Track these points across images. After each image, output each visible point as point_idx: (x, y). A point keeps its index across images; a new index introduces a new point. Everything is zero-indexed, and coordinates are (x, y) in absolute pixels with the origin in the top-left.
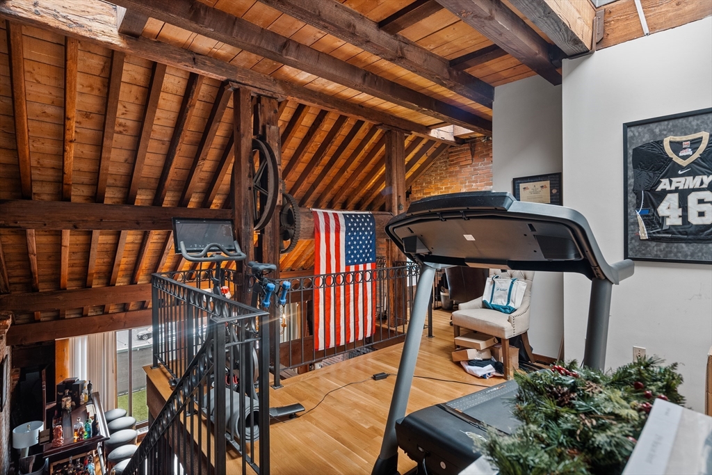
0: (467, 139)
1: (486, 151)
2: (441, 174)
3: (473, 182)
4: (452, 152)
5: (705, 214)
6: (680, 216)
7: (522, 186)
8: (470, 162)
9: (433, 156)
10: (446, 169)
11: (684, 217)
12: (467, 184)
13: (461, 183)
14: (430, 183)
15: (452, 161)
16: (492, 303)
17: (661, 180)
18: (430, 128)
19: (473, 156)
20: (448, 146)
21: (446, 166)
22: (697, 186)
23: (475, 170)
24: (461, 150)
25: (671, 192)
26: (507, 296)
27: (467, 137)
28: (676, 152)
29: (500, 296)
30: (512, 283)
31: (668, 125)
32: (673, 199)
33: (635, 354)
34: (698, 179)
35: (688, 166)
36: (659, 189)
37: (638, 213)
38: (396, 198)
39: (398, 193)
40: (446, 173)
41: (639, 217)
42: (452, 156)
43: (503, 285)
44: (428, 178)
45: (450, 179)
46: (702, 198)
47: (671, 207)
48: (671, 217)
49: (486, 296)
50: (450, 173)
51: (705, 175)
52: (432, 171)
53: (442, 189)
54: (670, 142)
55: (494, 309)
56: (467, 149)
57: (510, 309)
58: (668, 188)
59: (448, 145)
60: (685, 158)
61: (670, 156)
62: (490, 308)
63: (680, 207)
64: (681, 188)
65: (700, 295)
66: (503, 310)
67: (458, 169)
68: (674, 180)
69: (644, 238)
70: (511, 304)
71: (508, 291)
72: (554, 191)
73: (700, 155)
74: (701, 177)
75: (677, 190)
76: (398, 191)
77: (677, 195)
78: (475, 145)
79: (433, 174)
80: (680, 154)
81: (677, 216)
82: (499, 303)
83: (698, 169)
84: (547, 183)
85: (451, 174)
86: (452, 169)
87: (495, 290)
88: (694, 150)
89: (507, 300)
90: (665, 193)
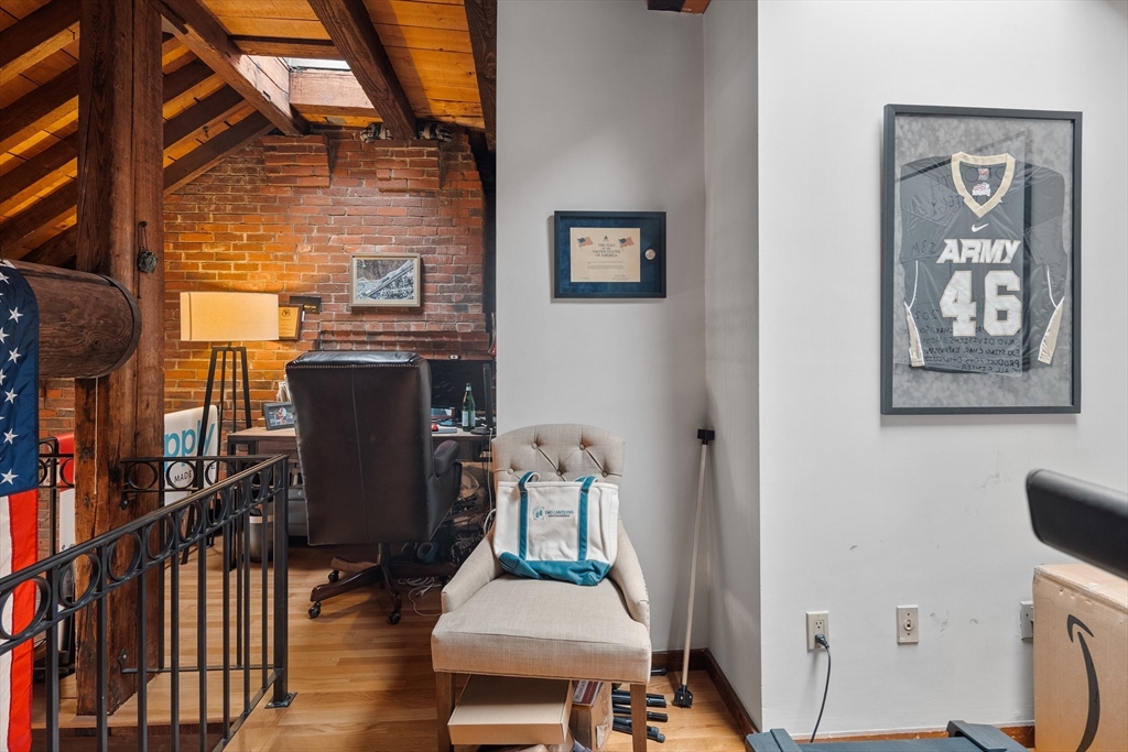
0: (318, 126)
1: (366, 163)
2: (235, 199)
3: (333, 231)
4: (273, 149)
5: (1009, 316)
6: (972, 319)
7: (576, 233)
8: (323, 181)
9: (217, 147)
10: (255, 189)
11: (978, 319)
12: (315, 234)
13: (299, 230)
14: (202, 218)
15: (273, 170)
16: (529, 558)
17: (947, 241)
18: (242, 45)
19: (332, 168)
20: (268, 129)
21: (252, 181)
22: (997, 260)
23: (337, 203)
24: (303, 149)
25: (961, 267)
26: (575, 532)
27: (321, 119)
28: (969, 186)
29: (553, 534)
30: (585, 490)
31: (957, 127)
32: (962, 282)
33: (901, 624)
34: (999, 244)
35: (986, 218)
36: (941, 260)
37: (909, 309)
38: (128, 228)
39: (135, 212)
40: (254, 199)
41: (910, 318)
42: (273, 159)
43: (553, 498)
44: (193, 206)
45: (265, 216)
46: (1003, 283)
47: (959, 298)
48: (958, 319)
49: (504, 540)
50: (266, 200)
51: (1008, 238)
52: (209, 188)
53: (241, 238)
54: (961, 163)
55: (545, 576)
56: (318, 150)
57: (597, 571)
58: (956, 260)
59: (268, 122)
60: (981, 200)
61: (960, 193)
62: (527, 576)
63: (973, 300)
64: (975, 260)
65: (997, 476)
66: (576, 577)
67: (289, 193)
68: (966, 243)
69: (918, 364)
70: (594, 554)
71: (576, 516)
72: (650, 254)
73: (1002, 198)
74: (1002, 241)
75: (968, 265)
76: (135, 204)
77: (968, 274)
78: (337, 146)
79: (212, 196)
80: (974, 193)
81: (968, 318)
82: (555, 556)
83: (998, 226)
84: (634, 234)
85: (269, 204)
86: (271, 192)
87: (530, 515)
88: (995, 187)
89: (575, 542)
90: (951, 267)
